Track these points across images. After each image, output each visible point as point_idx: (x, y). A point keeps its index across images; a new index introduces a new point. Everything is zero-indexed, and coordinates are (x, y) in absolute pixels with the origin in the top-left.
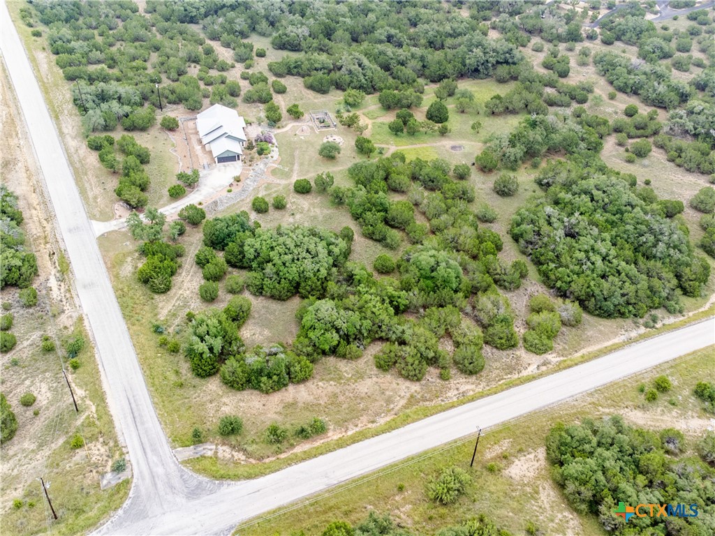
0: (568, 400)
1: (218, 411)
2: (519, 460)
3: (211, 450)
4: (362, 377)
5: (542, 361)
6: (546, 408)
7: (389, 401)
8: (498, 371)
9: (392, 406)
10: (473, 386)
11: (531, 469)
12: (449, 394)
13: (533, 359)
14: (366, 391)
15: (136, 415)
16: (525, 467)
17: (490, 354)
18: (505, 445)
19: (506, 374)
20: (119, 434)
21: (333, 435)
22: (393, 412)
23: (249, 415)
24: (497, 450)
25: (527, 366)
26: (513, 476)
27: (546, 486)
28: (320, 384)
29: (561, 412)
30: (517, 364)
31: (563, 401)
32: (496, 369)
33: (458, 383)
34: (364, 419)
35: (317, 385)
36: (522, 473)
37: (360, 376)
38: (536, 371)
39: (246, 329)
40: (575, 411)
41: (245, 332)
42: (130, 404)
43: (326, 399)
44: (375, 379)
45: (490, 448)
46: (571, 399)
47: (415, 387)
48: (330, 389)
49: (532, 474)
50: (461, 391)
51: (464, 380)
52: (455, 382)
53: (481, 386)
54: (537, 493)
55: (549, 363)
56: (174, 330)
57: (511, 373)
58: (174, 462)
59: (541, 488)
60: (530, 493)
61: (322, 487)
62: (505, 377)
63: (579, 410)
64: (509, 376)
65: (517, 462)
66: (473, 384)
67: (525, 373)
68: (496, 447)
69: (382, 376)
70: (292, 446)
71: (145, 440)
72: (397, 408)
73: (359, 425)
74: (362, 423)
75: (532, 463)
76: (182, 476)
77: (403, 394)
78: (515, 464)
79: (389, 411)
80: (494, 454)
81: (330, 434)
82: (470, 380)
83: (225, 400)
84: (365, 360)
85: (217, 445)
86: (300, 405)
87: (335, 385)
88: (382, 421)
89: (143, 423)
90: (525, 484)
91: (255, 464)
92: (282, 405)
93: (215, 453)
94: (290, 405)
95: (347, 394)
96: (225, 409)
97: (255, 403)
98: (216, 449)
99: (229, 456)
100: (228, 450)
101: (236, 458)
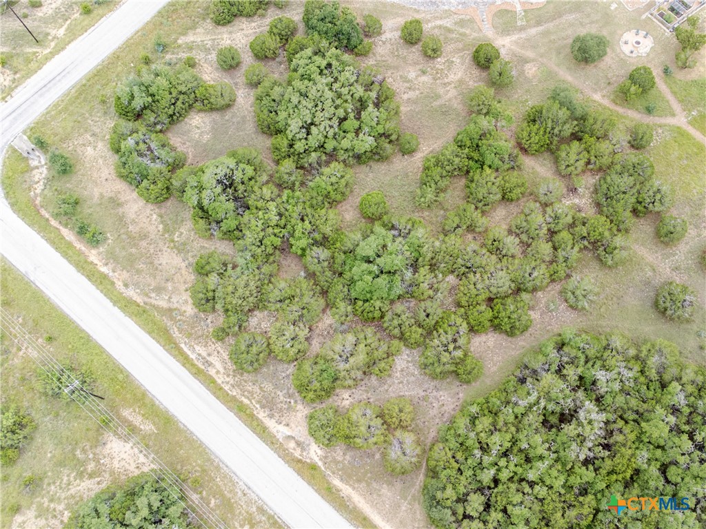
0: (241, 483)
1: (84, 145)
2: (132, 448)
3: (40, 162)
4: (179, 252)
5: (302, 440)
6: (217, 460)
7: (159, 290)
8: (259, 391)
9: (153, 295)
10: (222, 370)
11: (123, 463)
12: (197, 348)
13: (299, 428)
14: (164, 263)
15: (49, 86)
16: (125, 456)
17: (284, 375)
18: (148, 427)
19: (258, 402)
20: (24, 85)
21: (93, 256)
22: (146, 299)
23: (89, 173)
24: (137, 420)
25: (284, 423)
26: (108, 446)
27: (104, 486)
28: (155, 216)
29: (218, 479)
30: (281, 410)
31: (235, 477)
32: (261, 388)
33: (218, 352)
34: (125, 275)
35: (152, 215)
36: (115, 455)
37: (181, 249)
38: (280, 437)
39: (202, 118)
40: (229, 495)
41: (197, 118)
42: (59, 74)
43: (137, 229)
44: (183, 265)
45: (135, 412)
46: (244, 487)
47: (190, 309)
48: (152, 229)
49: (117, 466)
50: (210, 359)
51: (227, 357)
52: (219, 349)
53: (228, 379)
54: (91, 476)
55: (303, 449)
56: (171, 59)
57: (263, 407)
58: (9, 140)
59: (99, 479)
60: (85, 469)
61: (22, 269)
62: (253, 401)
63: (233, 501)
64: (258, 406)
65: (128, 446)
66: (225, 368)
67: (271, 424)
68: (140, 418)
69: (191, 271)
70: (66, 226)
71: (24, 107)
72: (153, 302)
73: (116, 274)
74: (120, 275)
75: (132, 462)
77: (174, 300)
78: (125, 444)
79: (147, 295)
80: (131, 418)
81: (94, 252)
82: (229, 364)
83: (100, 145)
84: (206, 245)
85: (46, 164)
87: (159, 231)
88: (131, 293)
89: (41, 96)
90: (99, 462)
91: (35, 206)
92: (113, 195)
93: (37, 168)
94: (115, 202)
95: (152, 246)
96: (90, 150)
97: (107, 172)
98: (42, 166)
99: (37, 180)
100: (43, 176)
101: (36, 186)
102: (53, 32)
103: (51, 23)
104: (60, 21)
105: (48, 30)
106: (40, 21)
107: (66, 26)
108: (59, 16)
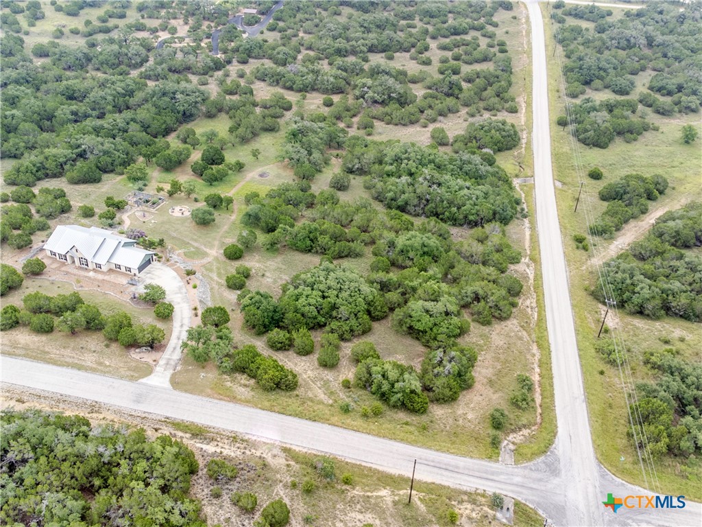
1: (470, 421)
3: (508, 444)
4: (488, 337)
5: (525, 265)
7: (519, 338)
9: (525, 340)
11: (614, 318)
12: (530, 313)
13: (521, 267)
14: (502, 342)
15: (444, 467)
18: (588, 316)
20: (458, 487)
22: (531, 342)
23: (486, 408)
24: (590, 321)
25: (525, 272)
26: (615, 327)
27: (630, 320)
29: (577, 282)
30: (521, 274)
31: (568, 277)
33: (522, 304)
34: (528, 357)
36: (614, 323)
37: (486, 337)
38: (532, 272)
42: (428, 465)
43: (497, 364)
44: (494, 333)
46: (568, 273)
47: (514, 321)
48: (488, 357)
49: (617, 319)
50: (529, 307)
51: (521, 300)
53: (531, 297)
54: (633, 325)
55: (528, 264)
56: (351, 401)
57: (527, 281)
58: (513, 468)
61: (584, 405)
64: (529, 283)
65: (604, 320)
66: (527, 299)
67: (531, 277)
69: (494, 328)
70: (534, 401)
71: (477, 474)
72: (528, 339)
73: (533, 362)
74: (531, 360)
76: (531, 469)
77: (517, 329)
79: (529, 343)
80: (593, 324)
82: (523, 298)
83: (460, 412)
84: (472, 327)
85: (506, 439)
86: (493, 378)
87: (486, 353)
88: (536, 351)
89: (457, 467)
91: (539, 428)
92: (488, 386)
93: (513, 443)
94: (491, 383)
95: (499, 352)
96: (470, 416)
97: (475, 398)
98: (509, 441)
99: (522, 437)
100: (515, 435)
101: (527, 435)
102: (389, 500)
103: (380, 507)
104: (373, 501)
105: (390, 504)
106: (385, 519)
107: (375, 494)
108: (368, 505)
